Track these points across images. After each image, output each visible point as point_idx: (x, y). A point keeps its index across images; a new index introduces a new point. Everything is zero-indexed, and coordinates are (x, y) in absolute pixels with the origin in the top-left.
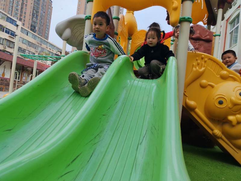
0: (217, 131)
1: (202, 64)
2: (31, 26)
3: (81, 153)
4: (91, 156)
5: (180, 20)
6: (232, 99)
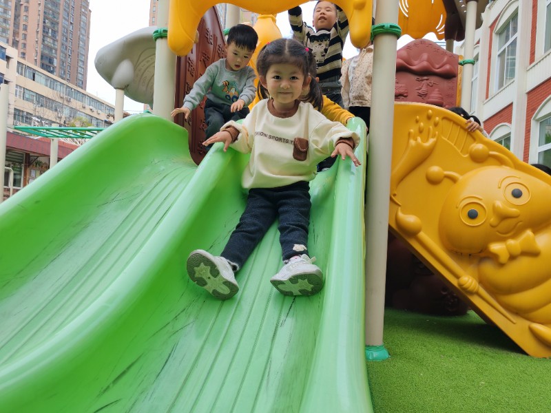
0: (465, 278)
1: (429, 129)
2: (42, 57)
3: (140, 357)
4: (166, 362)
5: (374, 32)
6: (496, 205)
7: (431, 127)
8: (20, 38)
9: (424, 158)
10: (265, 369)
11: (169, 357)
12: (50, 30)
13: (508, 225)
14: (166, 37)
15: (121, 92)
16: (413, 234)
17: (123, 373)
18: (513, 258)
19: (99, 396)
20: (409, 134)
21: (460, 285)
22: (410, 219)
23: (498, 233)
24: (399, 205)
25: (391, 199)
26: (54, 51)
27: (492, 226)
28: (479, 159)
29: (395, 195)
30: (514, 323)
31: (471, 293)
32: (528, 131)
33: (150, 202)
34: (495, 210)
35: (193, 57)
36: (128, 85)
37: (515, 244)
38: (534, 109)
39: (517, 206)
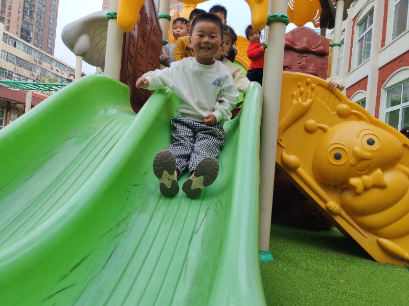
0: (333, 204)
1: (307, 92)
2: (22, 30)
3: (91, 253)
4: (110, 258)
5: (269, 20)
6: (355, 150)
7: (309, 91)
8: (6, 16)
9: (303, 113)
10: (183, 265)
11: (112, 253)
12: (29, 11)
13: (364, 165)
14: (116, 18)
15: (80, 58)
16: (294, 169)
17: (78, 265)
18: (366, 189)
19: (60, 281)
20: (293, 95)
21: (327, 208)
22: (292, 158)
23: (355, 171)
24: (284, 148)
25: (278, 144)
26: (31, 26)
27: (352, 166)
28: (344, 116)
29: (281, 140)
30: (366, 238)
31: (336, 214)
32: (379, 97)
33: (101, 139)
34: (354, 154)
35: (135, 33)
36: (86, 53)
37: (368, 179)
38: (384, 81)
39: (371, 151)
